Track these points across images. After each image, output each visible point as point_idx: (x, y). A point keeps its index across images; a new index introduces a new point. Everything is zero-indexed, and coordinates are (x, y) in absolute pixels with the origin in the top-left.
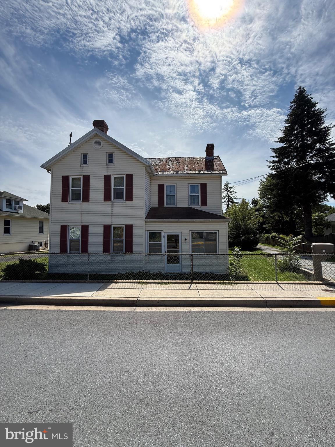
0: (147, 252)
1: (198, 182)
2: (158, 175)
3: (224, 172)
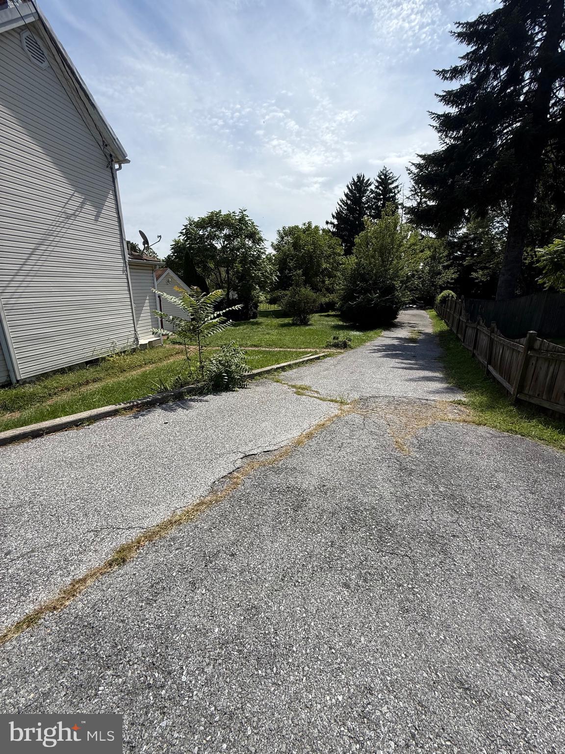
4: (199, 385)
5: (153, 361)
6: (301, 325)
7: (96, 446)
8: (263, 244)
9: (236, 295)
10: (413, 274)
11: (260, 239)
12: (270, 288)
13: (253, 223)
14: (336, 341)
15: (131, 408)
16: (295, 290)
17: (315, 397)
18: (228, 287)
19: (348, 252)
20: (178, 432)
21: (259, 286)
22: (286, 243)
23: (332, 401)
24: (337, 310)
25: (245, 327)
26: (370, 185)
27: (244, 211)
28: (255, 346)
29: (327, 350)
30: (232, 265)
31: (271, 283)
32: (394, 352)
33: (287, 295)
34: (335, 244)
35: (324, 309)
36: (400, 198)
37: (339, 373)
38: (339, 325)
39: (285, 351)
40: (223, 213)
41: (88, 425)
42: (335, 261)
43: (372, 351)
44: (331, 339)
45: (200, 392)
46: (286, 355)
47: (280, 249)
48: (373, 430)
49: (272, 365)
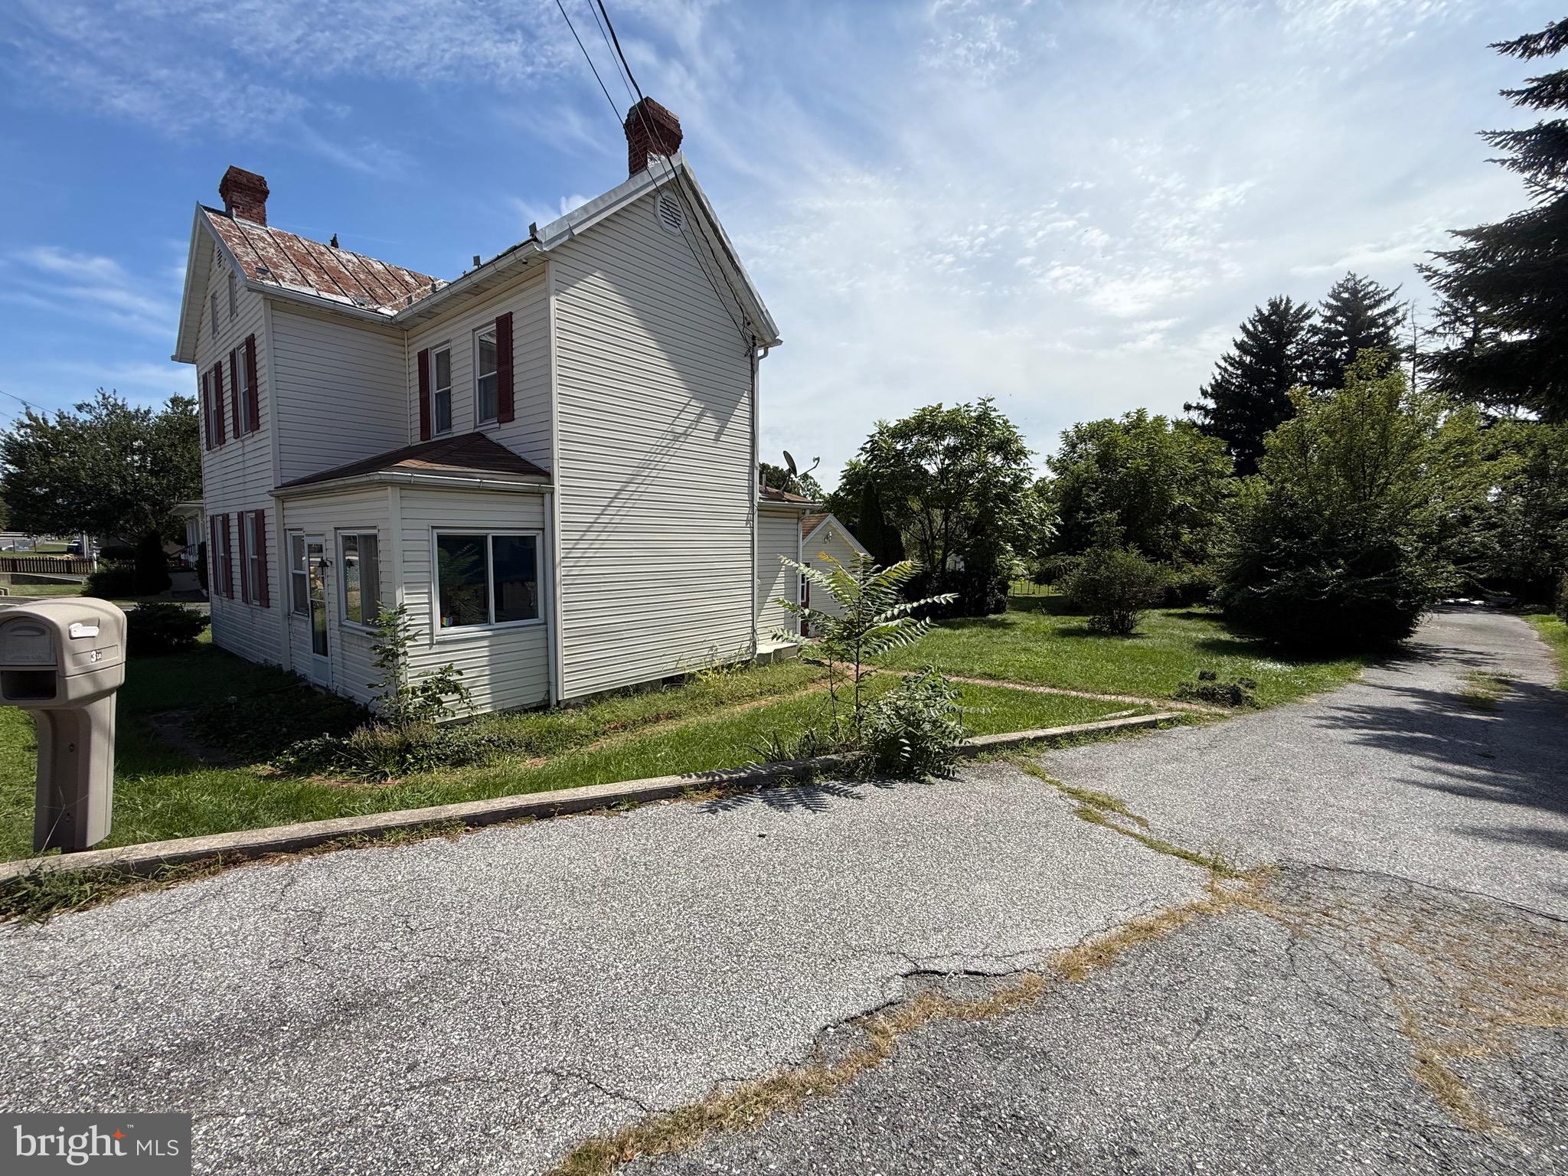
0: (290, 603)
4: (850, 756)
5: (776, 689)
6: (1113, 634)
7: (624, 859)
8: (1026, 461)
9: (962, 564)
10: (1464, 517)
11: (1021, 452)
12: (1038, 550)
13: (1006, 422)
14: (1209, 684)
15: (706, 788)
16: (1098, 555)
17: (1135, 836)
18: (946, 547)
19: (1246, 468)
20: (781, 864)
21: (1013, 546)
22: (1081, 457)
23: (1185, 856)
24: (1214, 602)
25: (975, 630)
26: (1308, 316)
27: (989, 401)
28: (991, 677)
29: (1180, 706)
30: (957, 504)
31: (1042, 540)
32: (1405, 734)
33: (1078, 565)
34: (1209, 451)
35: (1174, 599)
36: (1402, 336)
37: (1215, 775)
38: (1219, 641)
39: (1063, 696)
40: (945, 409)
41: (627, 810)
42: (1209, 490)
43: (1324, 722)
44: (1193, 679)
45: (849, 773)
46: (1066, 709)
47: (1067, 469)
48: (1325, 989)
49: (1025, 728)
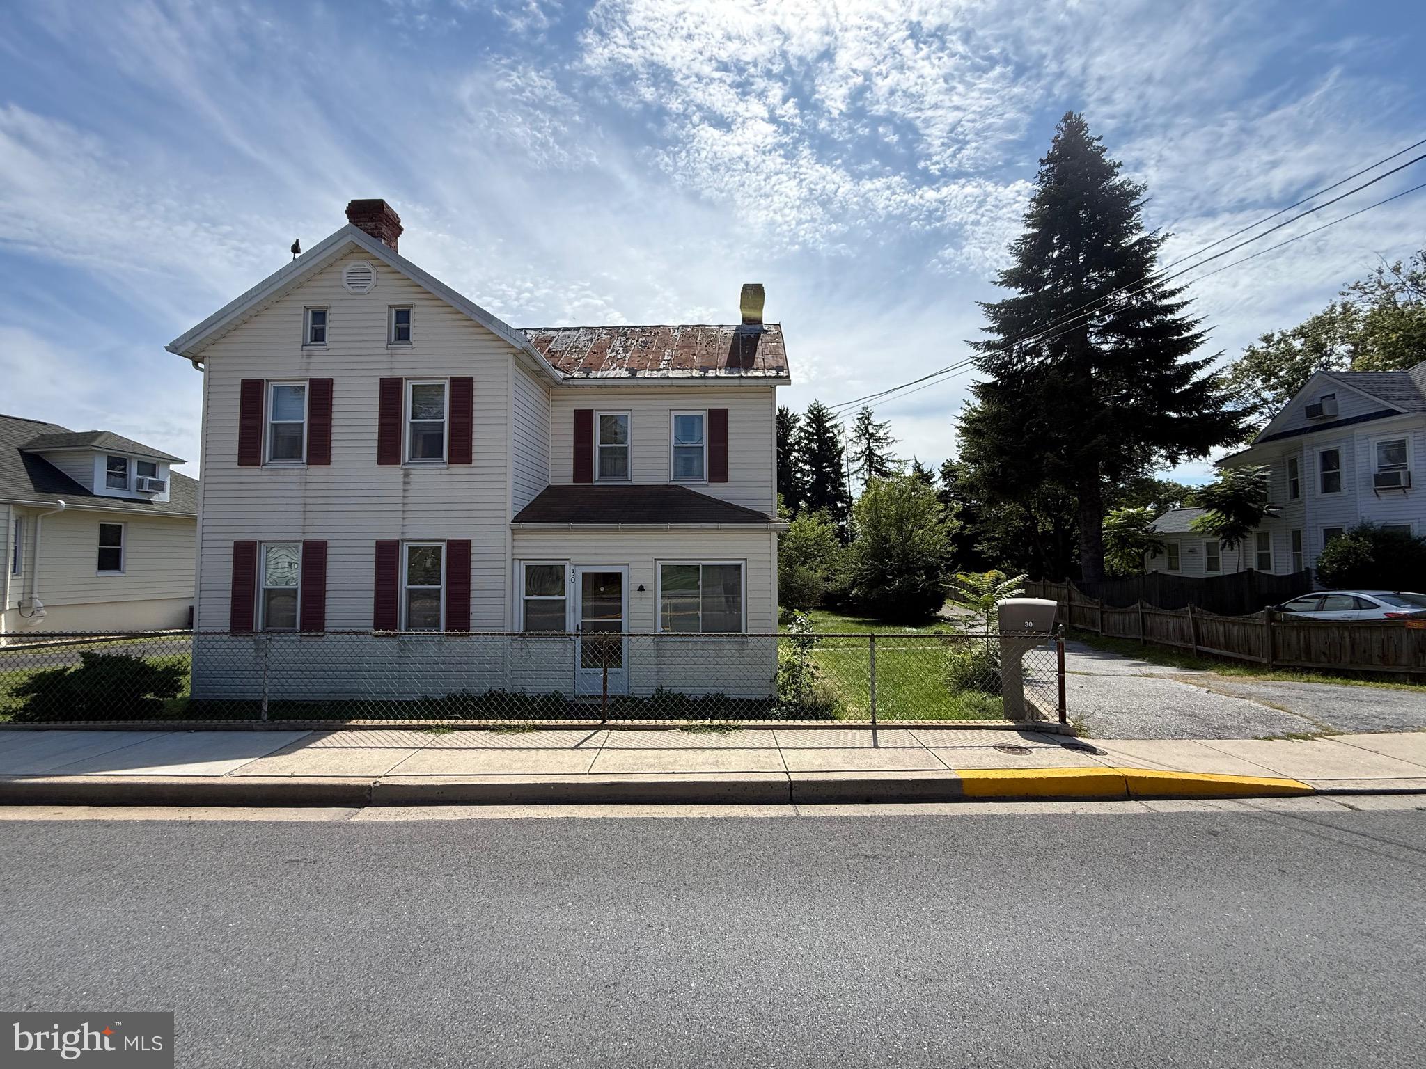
0: (519, 628)
1: (700, 406)
2: (570, 382)
3: (782, 374)
36: (841, 441)
